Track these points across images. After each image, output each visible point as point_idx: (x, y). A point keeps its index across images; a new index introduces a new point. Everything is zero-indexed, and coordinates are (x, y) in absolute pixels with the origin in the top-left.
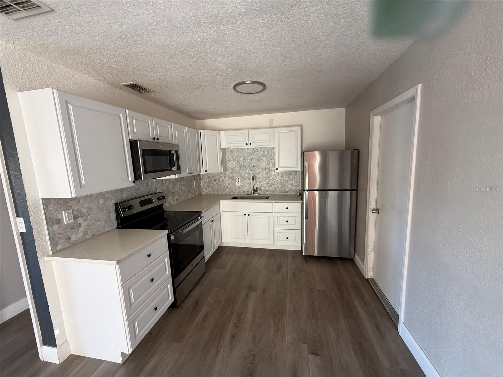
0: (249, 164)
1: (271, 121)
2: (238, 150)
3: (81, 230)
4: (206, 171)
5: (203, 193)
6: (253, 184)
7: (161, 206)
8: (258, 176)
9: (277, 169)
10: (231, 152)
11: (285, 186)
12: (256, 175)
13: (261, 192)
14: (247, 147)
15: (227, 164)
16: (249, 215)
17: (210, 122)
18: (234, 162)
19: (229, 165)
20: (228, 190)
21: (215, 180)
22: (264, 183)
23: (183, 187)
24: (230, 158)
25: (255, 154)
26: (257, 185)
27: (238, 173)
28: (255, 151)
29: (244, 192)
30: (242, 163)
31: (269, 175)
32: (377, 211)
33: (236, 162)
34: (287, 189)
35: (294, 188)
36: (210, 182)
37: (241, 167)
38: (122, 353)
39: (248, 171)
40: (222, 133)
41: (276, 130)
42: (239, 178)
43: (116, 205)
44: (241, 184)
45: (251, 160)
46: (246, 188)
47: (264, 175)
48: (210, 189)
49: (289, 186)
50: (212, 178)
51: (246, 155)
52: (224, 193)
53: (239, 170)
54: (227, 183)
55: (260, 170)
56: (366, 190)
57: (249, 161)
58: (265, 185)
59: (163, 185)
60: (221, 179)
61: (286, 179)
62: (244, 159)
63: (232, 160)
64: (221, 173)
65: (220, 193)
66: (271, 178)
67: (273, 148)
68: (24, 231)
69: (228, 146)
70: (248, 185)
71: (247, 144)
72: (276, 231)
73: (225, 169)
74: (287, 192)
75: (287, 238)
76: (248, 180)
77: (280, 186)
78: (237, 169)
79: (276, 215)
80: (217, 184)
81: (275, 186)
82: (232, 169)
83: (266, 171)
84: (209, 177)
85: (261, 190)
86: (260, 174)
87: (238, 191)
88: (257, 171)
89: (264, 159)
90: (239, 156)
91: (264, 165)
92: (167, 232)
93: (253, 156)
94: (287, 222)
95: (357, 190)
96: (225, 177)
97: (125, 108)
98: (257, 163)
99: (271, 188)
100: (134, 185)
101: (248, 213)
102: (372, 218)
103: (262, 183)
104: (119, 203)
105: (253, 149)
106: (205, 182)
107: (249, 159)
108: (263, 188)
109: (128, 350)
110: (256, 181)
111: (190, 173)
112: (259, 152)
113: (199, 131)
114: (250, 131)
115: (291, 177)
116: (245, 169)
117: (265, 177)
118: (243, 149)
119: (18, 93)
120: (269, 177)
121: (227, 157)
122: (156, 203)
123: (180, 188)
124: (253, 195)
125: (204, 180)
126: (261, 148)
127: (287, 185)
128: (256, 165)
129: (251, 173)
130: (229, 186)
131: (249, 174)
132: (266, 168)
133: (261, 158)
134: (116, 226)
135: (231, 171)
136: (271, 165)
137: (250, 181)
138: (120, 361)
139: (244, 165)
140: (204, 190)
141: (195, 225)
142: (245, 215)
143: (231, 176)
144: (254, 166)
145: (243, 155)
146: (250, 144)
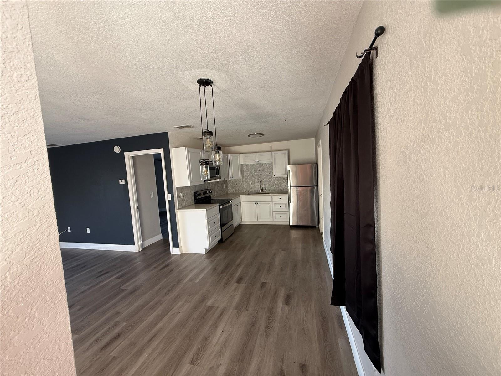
0: (257, 173)
1: (271, 147)
2: (251, 165)
3: (185, 202)
4: (232, 178)
5: (229, 192)
6: (261, 186)
7: (210, 196)
8: (263, 181)
9: (274, 176)
10: (247, 166)
12: (262, 180)
13: (265, 191)
14: (256, 163)
15: (244, 174)
16: (258, 203)
17: (233, 148)
18: (248, 173)
19: (246, 174)
20: (245, 190)
21: (236, 184)
23: (219, 188)
24: (246, 170)
25: (261, 167)
26: (263, 186)
27: (251, 179)
28: (261, 165)
29: (255, 191)
30: (254, 173)
31: (270, 179)
32: (322, 195)
33: (250, 172)
34: (281, 189)
36: (234, 185)
37: (253, 175)
38: (205, 249)
39: (257, 178)
40: (241, 155)
41: (273, 153)
42: (252, 182)
43: (195, 193)
44: (253, 186)
45: (259, 170)
46: (256, 189)
47: (267, 180)
48: (233, 190)
50: (235, 183)
51: (256, 168)
52: (242, 192)
53: (251, 177)
54: (244, 185)
55: (265, 177)
57: (258, 172)
58: (268, 186)
59: (210, 185)
60: (240, 183)
62: (255, 170)
63: (247, 171)
64: (240, 179)
65: (239, 192)
66: (272, 182)
67: (272, 163)
68: (170, 199)
69: (245, 163)
70: (257, 187)
71: (256, 161)
72: (274, 213)
73: (243, 177)
74: (282, 190)
75: (281, 217)
76: (257, 183)
77: (277, 186)
78: (250, 177)
79: (274, 203)
80: (238, 186)
81: (274, 187)
82: (247, 177)
83: (269, 177)
84: (233, 182)
85: (265, 189)
86: (264, 180)
87: (251, 190)
88: (263, 178)
89: (267, 170)
90: (251, 169)
91: (267, 173)
92: (219, 204)
93: (260, 168)
94: (280, 206)
96: (243, 182)
97: (201, 149)
99: (272, 188)
100: (204, 183)
101: (257, 202)
103: (266, 185)
104: (196, 192)
105: (260, 164)
106: (230, 185)
107: (257, 170)
108: (267, 188)
109: (208, 247)
110: (263, 184)
111: (224, 179)
112: (264, 165)
113: (228, 155)
114: (258, 153)
116: (255, 176)
117: (268, 181)
118: (253, 164)
119: (172, 149)
120: (270, 181)
121: (244, 169)
122: (209, 194)
123: (217, 188)
124: (261, 193)
125: (229, 184)
126: (265, 163)
127: (281, 186)
128: (262, 174)
129: (259, 179)
130: (245, 188)
131: (258, 179)
132: (268, 176)
133: (265, 169)
134: (194, 203)
135: (246, 178)
136: (271, 174)
137: (259, 184)
138: (204, 253)
139: (254, 174)
140: (229, 190)
141: (228, 205)
142: (255, 203)
143: (247, 181)
144: (261, 175)
145: (254, 168)
146: (258, 161)
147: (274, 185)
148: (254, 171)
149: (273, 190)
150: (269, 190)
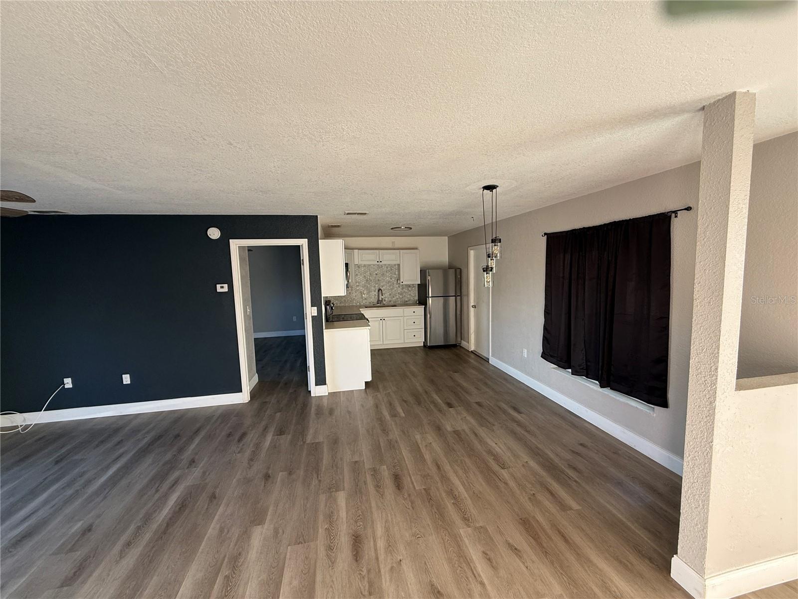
0: (374, 278)
1: (393, 243)
6: (379, 296)
8: (383, 288)
9: (402, 282)
11: (405, 296)
12: (381, 288)
13: (385, 303)
15: (355, 278)
16: (384, 320)
22: (387, 295)
24: (357, 273)
26: (382, 296)
28: (383, 267)
29: (370, 303)
30: (368, 277)
31: (391, 287)
32: (474, 307)
33: (363, 276)
34: (406, 299)
35: (412, 298)
37: (367, 281)
39: (374, 285)
40: (356, 251)
41: (402, 251)
42: (366, 290)
44: (368, 296)
45: (377, 274)
46: (371, 300)
47: (388, 287)
49: (408, 296)
51: (372, 270)
54: (354, 295)
55: (384, 283)
56: (468, 295)
57: (374, 276)
61: (406, 291)
63: (359, 274)
65: (347, 305)
67: (399, 265)
68: (315, 315)
69: (360, 262)
70: (373, 297)
71: (378, 262)
72: (406, 331)
74: (407, 301)
75: (414, 336)
76: (373, 292)
77: (401, 297)
78: (363, 283)
79: (405, 318)
81: (397, 297)
85: (385, 300)
87: (364, 302)
88: (382, 284)
89: (387, 274)
91: (388, 279)
93: (378, 271)
94: (414, 323)
95: (461, 296)
96: (352, 290)
98: (382, 278)
99: (394, 299)
101: (383, 318)
102: (472, 310)
107: (374, 274)
108: (386, 299)
110: (382, 293)
112: (387, 268)
114: (380, 251)
115: (410, 289)
116: (370, 282)
120: (392, 289)
124: (379, 305)
126: (389, 265)
128: (380, 279)
129: (377, 286)
130: (356, 298)
131: (375, 287)
132: (389, 282)
135: (358, 284)
137: (376, 293)
139: (370, 279)
142: (381, 320)
143: (358, 289)
144: (378, 280)
145: (369, 270)
146: (381, 262)
147: (397, 294)
148: (369, 275)
149: (395, 302)
150: (390, 301)
